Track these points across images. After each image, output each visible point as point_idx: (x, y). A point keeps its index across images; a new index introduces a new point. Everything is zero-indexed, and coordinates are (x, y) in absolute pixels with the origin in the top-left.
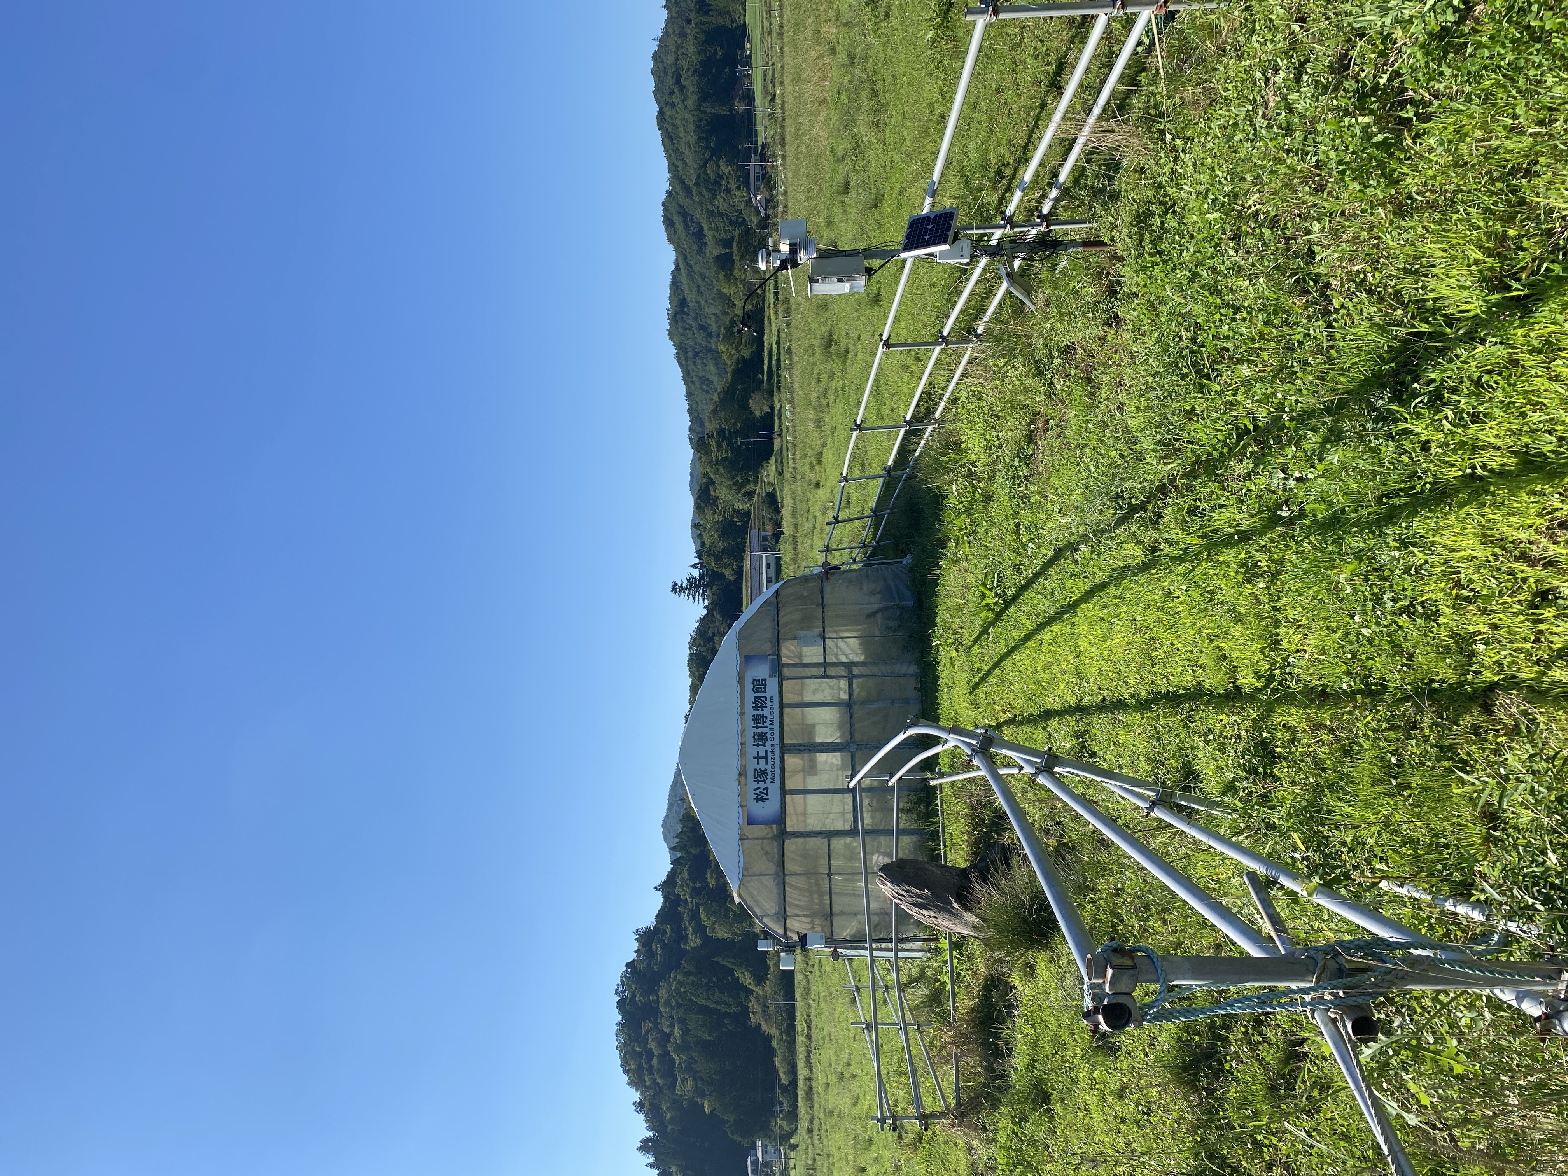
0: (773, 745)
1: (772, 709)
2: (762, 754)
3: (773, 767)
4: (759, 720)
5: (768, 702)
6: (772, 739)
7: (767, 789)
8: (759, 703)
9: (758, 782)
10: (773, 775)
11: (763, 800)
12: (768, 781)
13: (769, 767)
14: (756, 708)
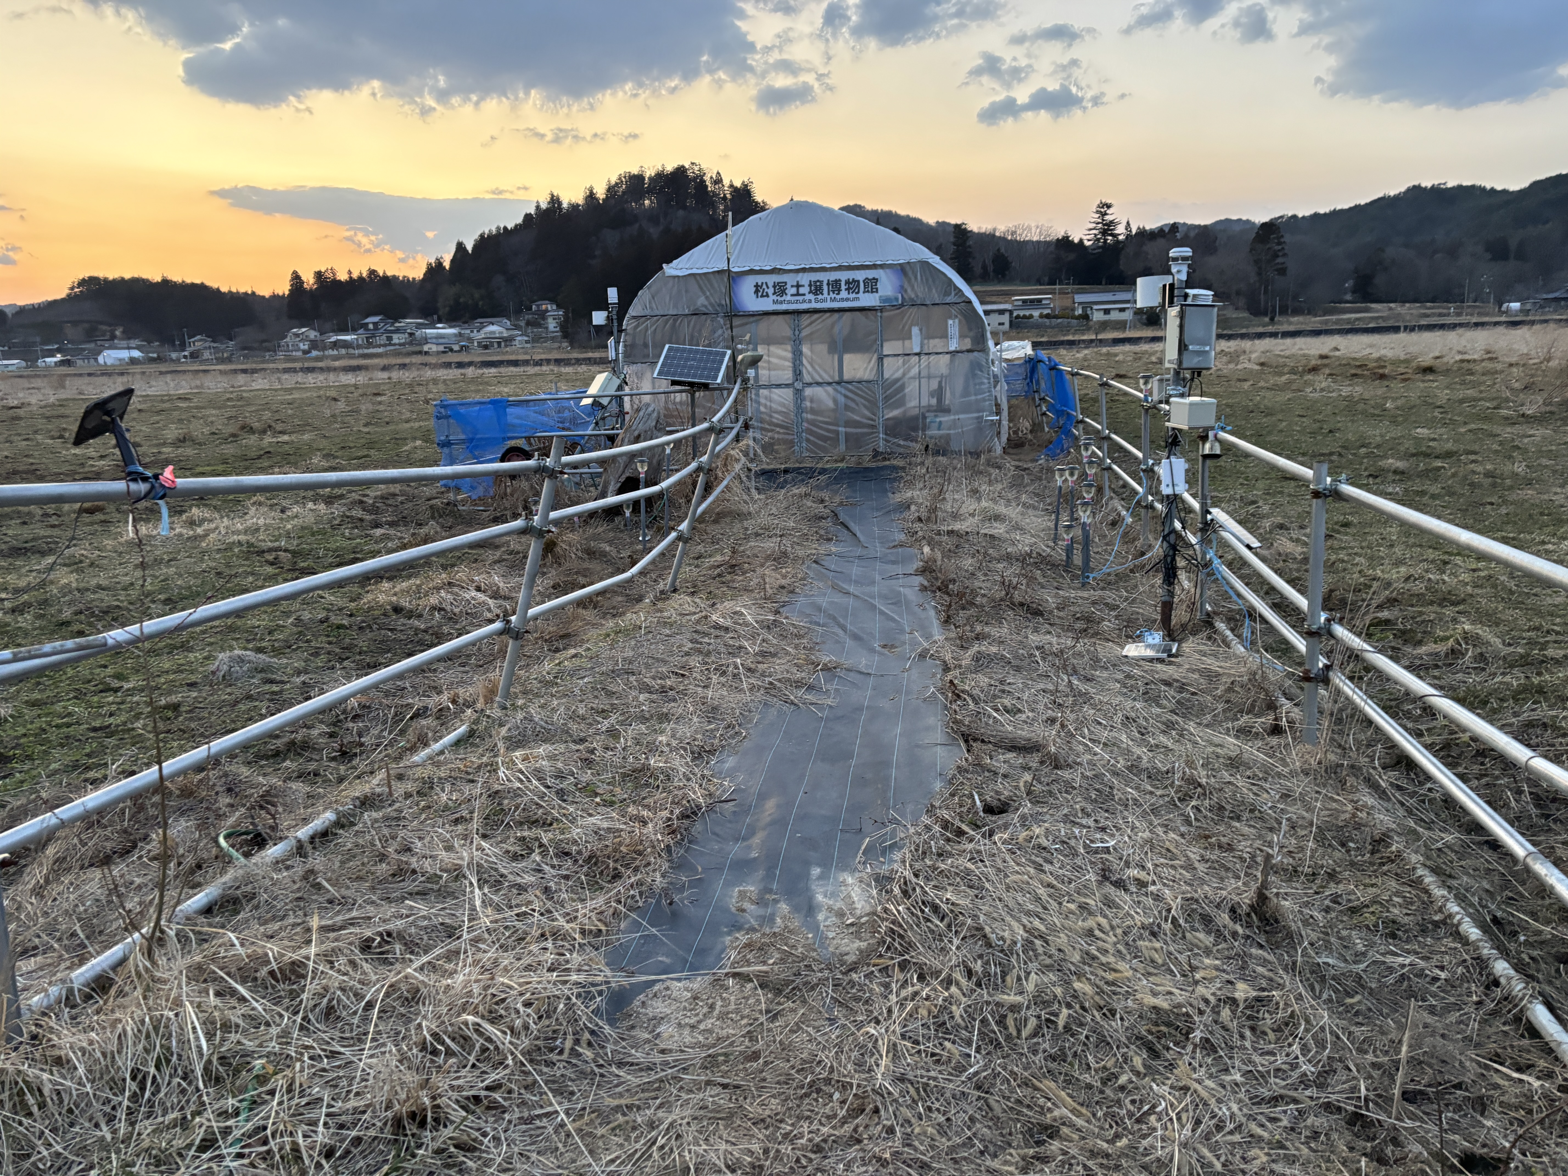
0: (809, 301)
1: (847, 300)
2: (802, 290)
3: (789, 302)
4: (835, 286)
5: (854, 295)
6: (817, 301)
7: (767, 296)
8: (852, 286)
9: (774, 286)
10: (781, 302)
11: (757, 292)
12: (775, 298)
13: (788, 298)
14: (848, 282)
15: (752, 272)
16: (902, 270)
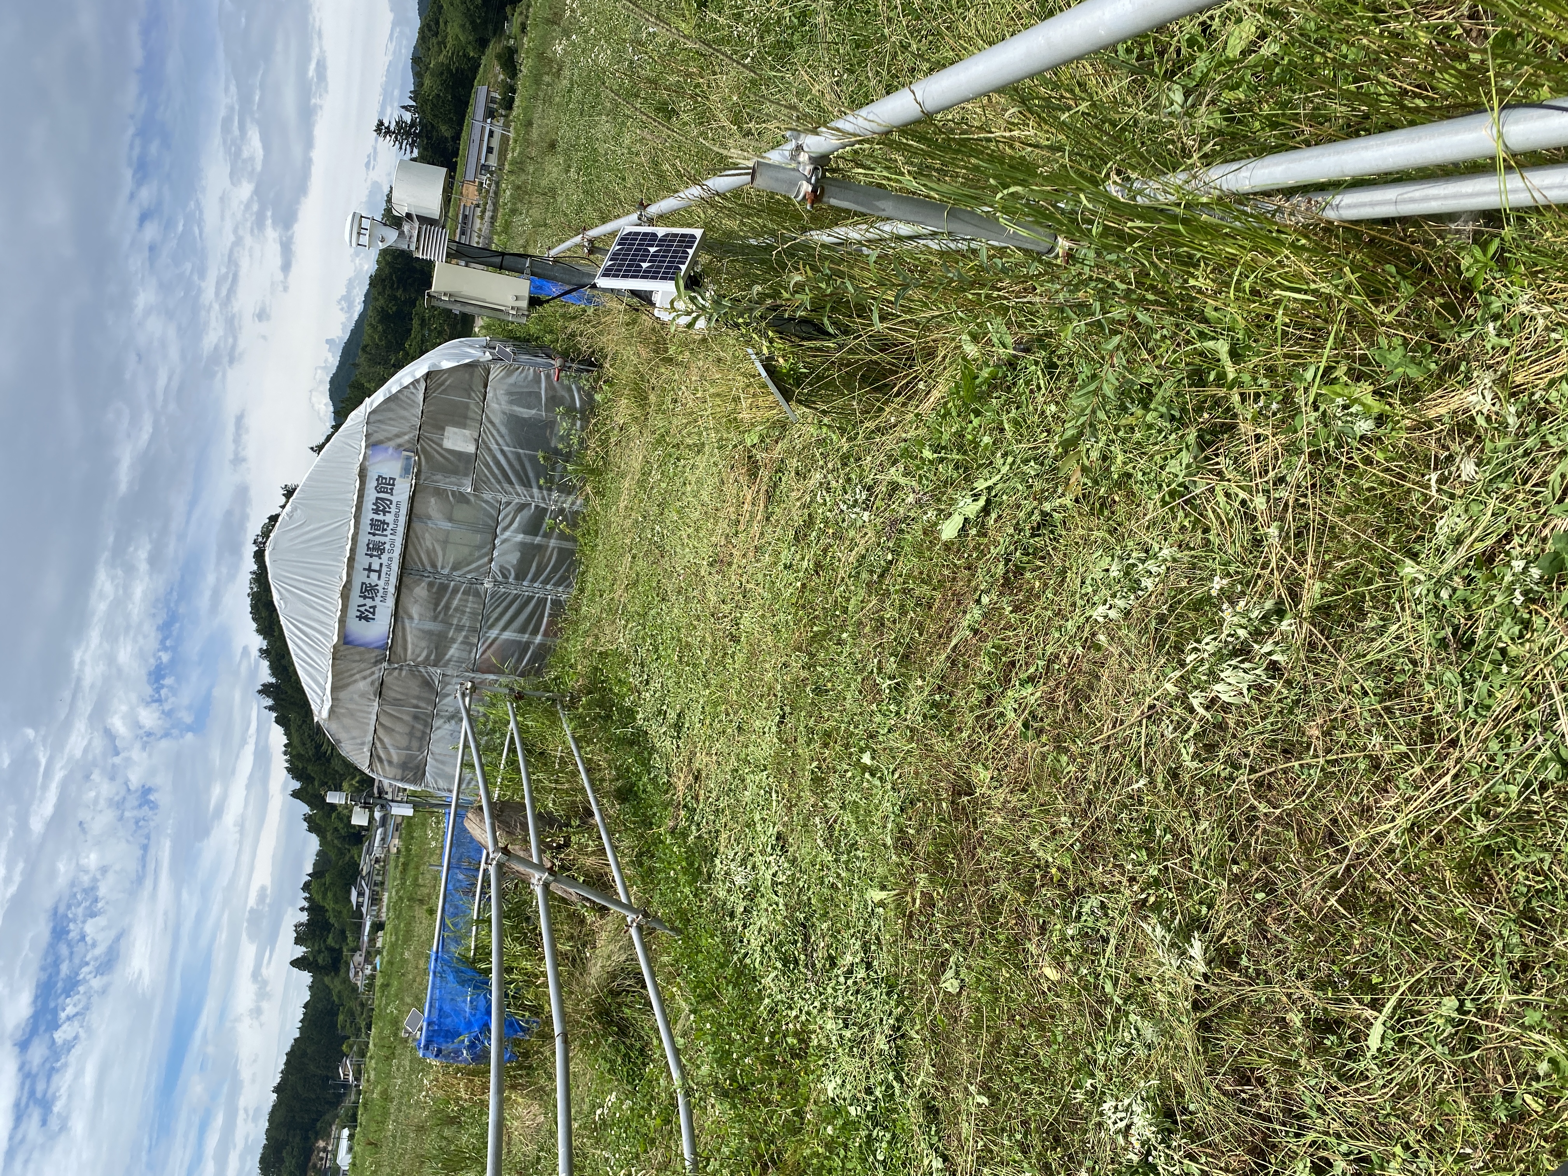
0: (390, 559)
1: (397, 515)
2: (376, 567)
3: (387, 583)
4: (378, 525)
5: (393, 506)
6: (391, 551)
7: (374, 607)
8: (381, 506)
9: (365, 597)
10: (385, 593)
11: (367, 619)
12: (378, 599)
13: (381, 583)
14: (376, 511)
15: (342, 621)
16: (373, 444)
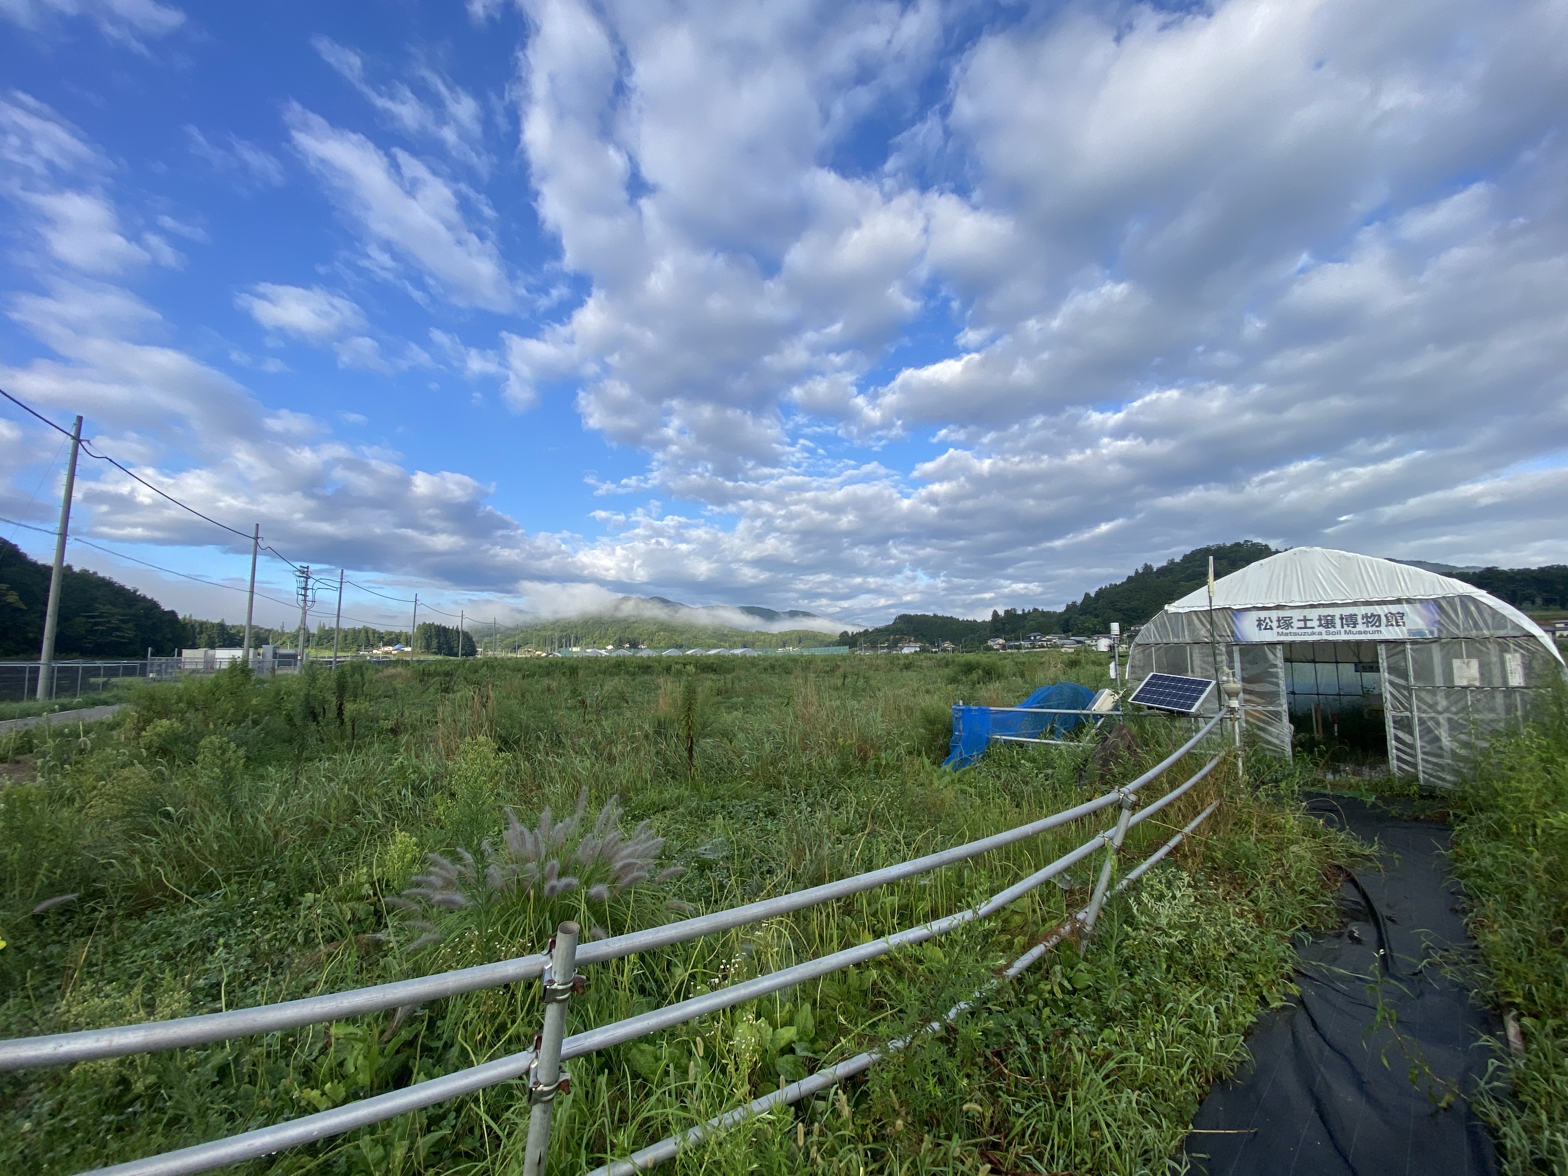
0: (1320, 633)
1: (1365, 632)
2: (1309, 624)
3: (1295, 634)
4: (1351, 620)
5: (1374, 628)
6: (1328, 633)
7: (1271, 628)
8: (1373, 620)
9: (1279, 621)
10: (1287, 634)
11: (1259, 625)
12: (1280, 630)
13: (1295, 630)
14: (1365, 616)
15: (1254, 608)
16: (1437, 604)
